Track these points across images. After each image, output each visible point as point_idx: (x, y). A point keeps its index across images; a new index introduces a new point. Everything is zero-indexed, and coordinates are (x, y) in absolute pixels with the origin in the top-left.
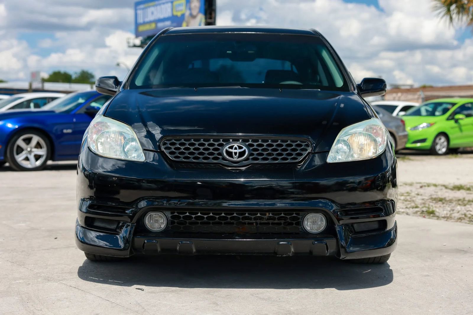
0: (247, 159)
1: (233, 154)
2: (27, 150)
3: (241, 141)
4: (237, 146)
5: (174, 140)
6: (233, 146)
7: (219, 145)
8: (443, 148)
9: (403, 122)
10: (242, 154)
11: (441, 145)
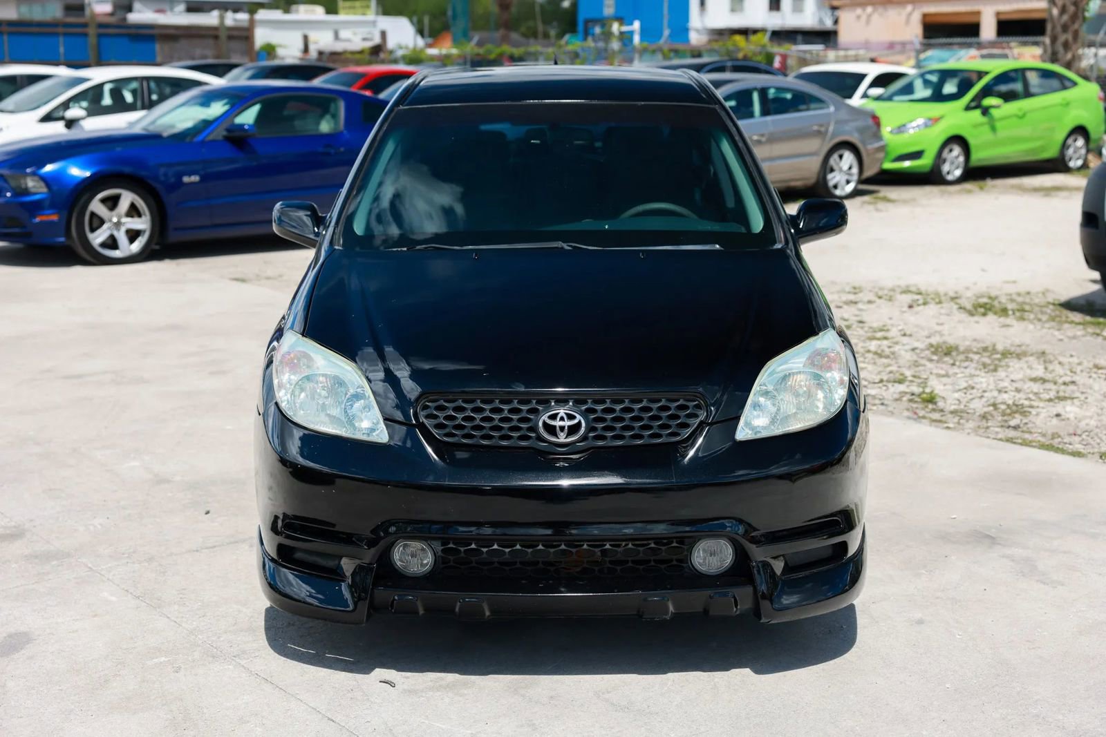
0: (584, 438)
1: (558, 428)
2: (110, 221)
3: (571, 404)
4: (565, 413)
5: (442, 401)
6: (558, 414)
7: (530, 411)
8: (957, 168)
9: (876, 120)
10: (573, 430)
11: (952, 163)
